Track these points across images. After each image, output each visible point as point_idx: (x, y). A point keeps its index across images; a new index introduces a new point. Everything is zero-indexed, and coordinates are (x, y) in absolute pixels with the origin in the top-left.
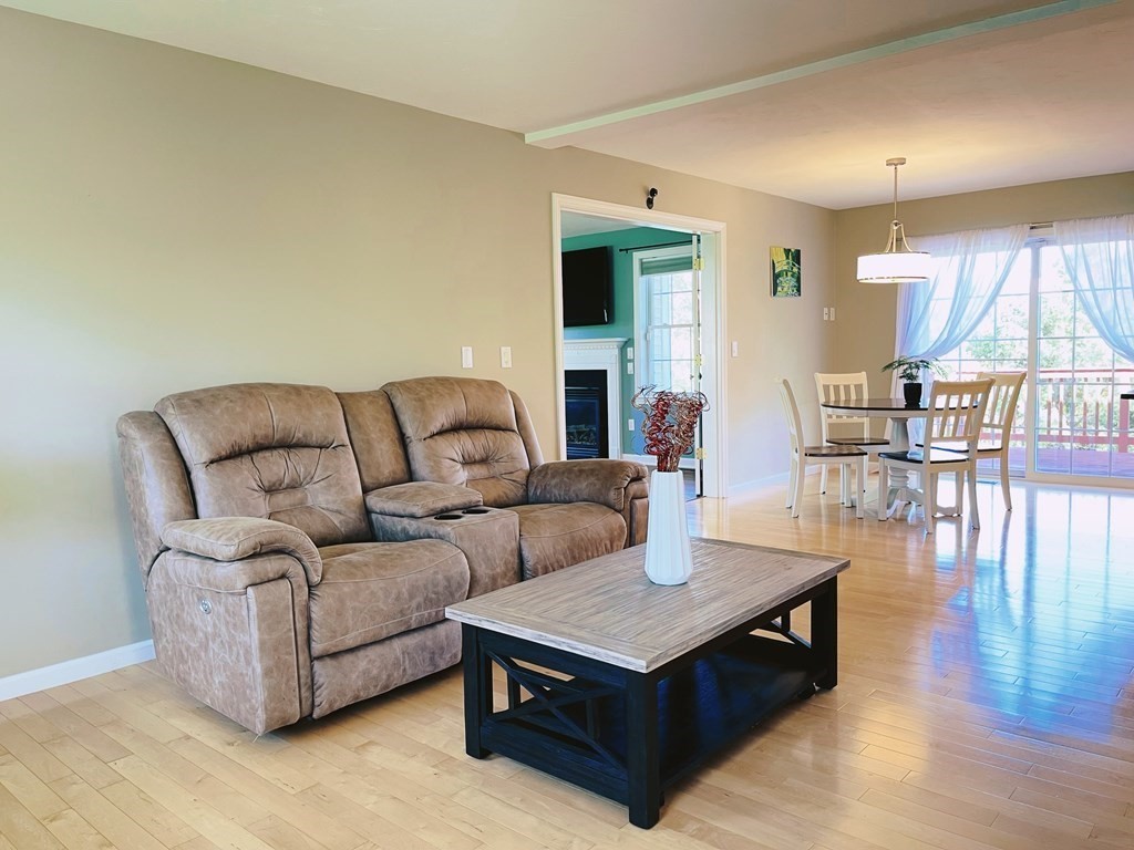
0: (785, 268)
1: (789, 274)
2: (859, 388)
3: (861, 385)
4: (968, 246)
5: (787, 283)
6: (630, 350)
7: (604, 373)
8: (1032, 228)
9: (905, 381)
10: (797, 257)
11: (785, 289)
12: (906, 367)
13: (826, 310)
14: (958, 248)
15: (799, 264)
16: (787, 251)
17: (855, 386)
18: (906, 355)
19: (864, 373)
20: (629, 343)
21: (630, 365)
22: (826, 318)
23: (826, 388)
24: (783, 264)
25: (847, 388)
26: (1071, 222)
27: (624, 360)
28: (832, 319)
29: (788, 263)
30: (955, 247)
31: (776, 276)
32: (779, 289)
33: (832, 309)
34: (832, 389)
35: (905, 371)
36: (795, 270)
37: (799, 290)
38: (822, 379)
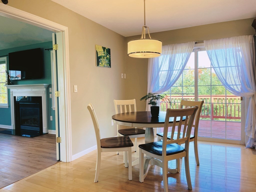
0: (103, 55)
1: (105, 58)
2: (132, 106)
3: (134, 105)
4: (173, 50)
5: (104, 62)
6: (50, 89)
7: (41, 97)
8: (196, 43)
9: (151, 105)
10: (109, 51)
11: (103, 64)
12: (151, 98)
13: (122, 74)
14: (169, 51)
15: (110, 54)
16: (104, 48)
17: (131, 105)
18: (152, 92)
19: (134, 100)
20: (49, 86)
21: (50, 95)
22: (122, 77)
23: (119, 106)
24: (101, 53)
25: (128, 106)
26: (211, 40)
27: (48, 93)
28: (125, 78)
29: (104, 53)
30: (168, 50)
31: (98, 58)
32: (100, 63)
33: (125, 74)
34: (121, 107)
35: (151, 100)
36: (108, 56)
37: (110, 65)
38: (117, 102)
